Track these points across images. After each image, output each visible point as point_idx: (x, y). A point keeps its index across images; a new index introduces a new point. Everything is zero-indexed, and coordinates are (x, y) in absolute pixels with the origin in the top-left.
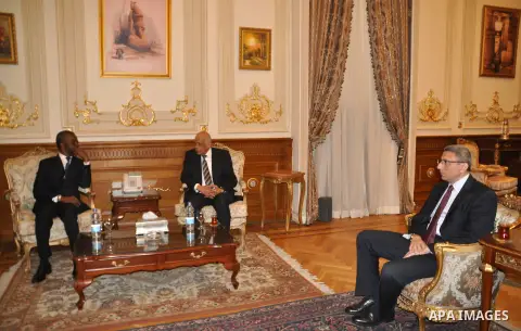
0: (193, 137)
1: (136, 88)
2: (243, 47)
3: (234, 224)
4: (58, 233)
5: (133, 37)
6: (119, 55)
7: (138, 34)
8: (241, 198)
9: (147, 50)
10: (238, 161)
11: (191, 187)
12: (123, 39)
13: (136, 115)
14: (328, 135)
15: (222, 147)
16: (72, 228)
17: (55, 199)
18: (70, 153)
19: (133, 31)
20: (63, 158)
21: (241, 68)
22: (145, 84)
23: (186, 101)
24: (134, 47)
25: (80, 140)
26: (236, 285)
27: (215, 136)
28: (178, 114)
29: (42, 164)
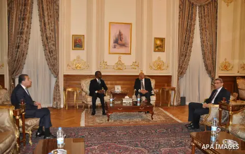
0: (138, 74)
1: (120, 58)
2: (155, 44)
3: (151, 102)
4: (98, 102)
5: (119, 41)
6: (115, 47)
7: (121, 40)
8: (154, 95)
9: (123, 45)
10: (153, 83)
11: (138, 90)
12: (116, 42)
13: (119, 67)
14: (185, 75)
15: (148, 78)
16: (102, 100)
17: (96, 92)
18: (99, 78)
19: (119, 39)
20: (97, 79)
21: (155, 51)
22: (123, 57)
23: (136, 62)
24: (119, 44)
25: (102, 74)
26: (152, 119)
27: (145, 74)
28: (133, 66)
29: (91, 81)
